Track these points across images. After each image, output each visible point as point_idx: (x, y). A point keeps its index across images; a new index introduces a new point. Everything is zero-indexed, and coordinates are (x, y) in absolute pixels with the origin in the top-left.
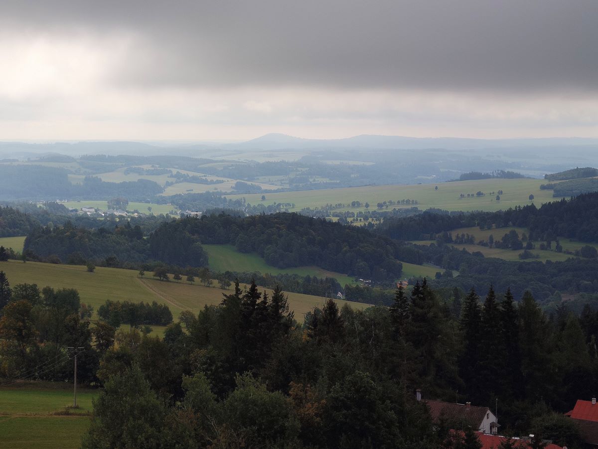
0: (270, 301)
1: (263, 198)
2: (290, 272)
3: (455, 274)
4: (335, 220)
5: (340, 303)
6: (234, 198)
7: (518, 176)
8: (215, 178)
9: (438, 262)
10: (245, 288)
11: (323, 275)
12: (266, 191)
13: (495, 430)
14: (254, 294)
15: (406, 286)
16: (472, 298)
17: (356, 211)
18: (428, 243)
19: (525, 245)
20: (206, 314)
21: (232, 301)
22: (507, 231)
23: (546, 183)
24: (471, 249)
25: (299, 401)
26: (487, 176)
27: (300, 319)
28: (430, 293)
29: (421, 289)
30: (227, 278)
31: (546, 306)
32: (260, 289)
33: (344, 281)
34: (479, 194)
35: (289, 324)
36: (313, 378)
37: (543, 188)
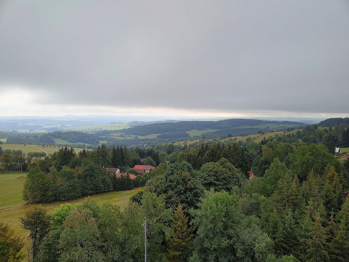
0: (70, 150)
1: (68, 128)
2: (74, 144)
3: (110, 142)
4: (84, 132)
5: (86, 150)
6: (61, 128)
7: (123, 123)
8: (56, 124)
9: (107, 140)
10: (64, 147)
11: (82, 144)
12: (68, 127)
13: (119, 172)
14: (66, 148)
15: (101, 146)
16: (114, 147)
17: (89, 130)
18: (105, 136)
19: (124, 136)
20: (55, 154)
21: (61, 151)
22: (121, 134)
23: (128, 124)
24: (114, 137)
25: (77, 171)
26: (116, 123)
27: (77, 153)
28: (105, 146)
29: (103, 146)
30: (60, 145)
31: (129, 148)
32: (67, 148)
33: (87, 145)
34: (115, 126)
35: (74, 155)
36: (80, 166)
37: (128, 125)
